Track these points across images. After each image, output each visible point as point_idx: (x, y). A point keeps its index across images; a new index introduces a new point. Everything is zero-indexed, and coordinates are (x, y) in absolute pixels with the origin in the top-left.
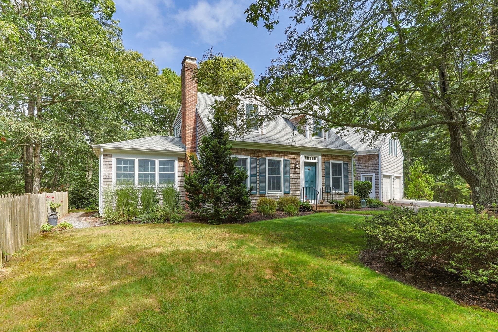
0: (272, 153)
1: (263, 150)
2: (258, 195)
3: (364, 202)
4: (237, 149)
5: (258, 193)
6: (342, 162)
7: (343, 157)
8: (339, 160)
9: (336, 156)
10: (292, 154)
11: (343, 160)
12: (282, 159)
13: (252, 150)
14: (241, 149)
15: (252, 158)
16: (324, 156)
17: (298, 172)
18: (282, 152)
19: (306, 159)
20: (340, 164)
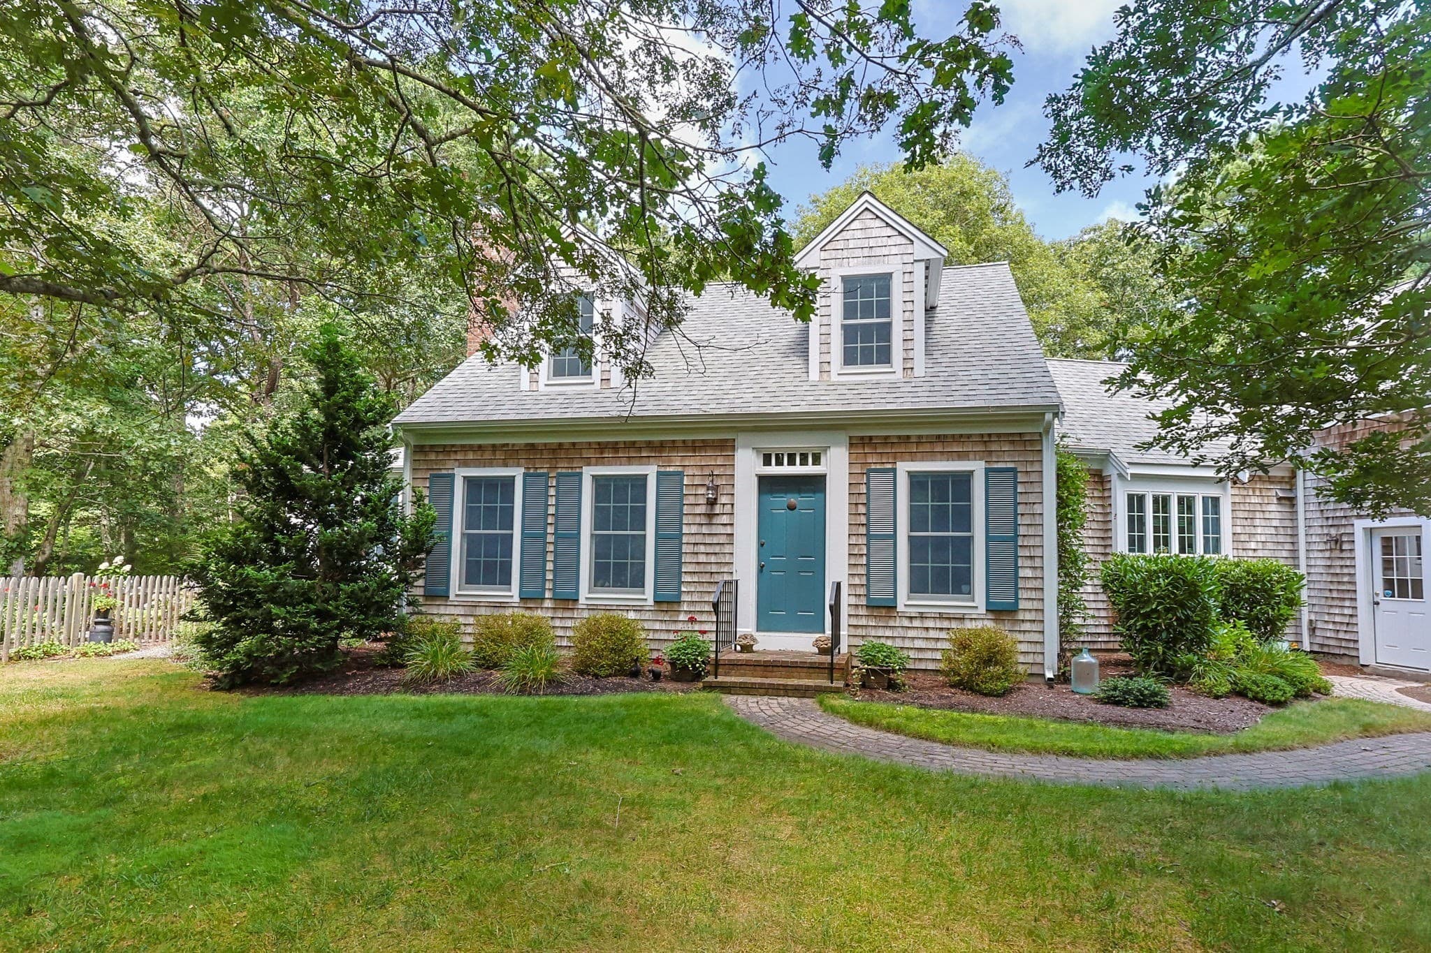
0: (607, 450)
1: (574, 444)
2: (548, 604)
3: (1089, 665)
4: (480, 447)
5: (548, 595)
6: (977, 467)
7: (986, 440)
8: (962, 456)
9: (940, 439)
10: (695, 447)
11: (987, 455)
12: (651, 471)
13: (533, 445)
14: (494, 446)
15: (531, 475)
16: (860, 444)
17: (725, 519)
18: (650, 445)
19: (767, 462)
20: (964, 479)
